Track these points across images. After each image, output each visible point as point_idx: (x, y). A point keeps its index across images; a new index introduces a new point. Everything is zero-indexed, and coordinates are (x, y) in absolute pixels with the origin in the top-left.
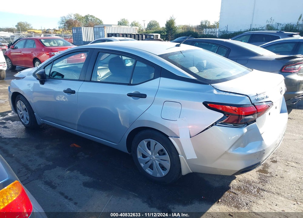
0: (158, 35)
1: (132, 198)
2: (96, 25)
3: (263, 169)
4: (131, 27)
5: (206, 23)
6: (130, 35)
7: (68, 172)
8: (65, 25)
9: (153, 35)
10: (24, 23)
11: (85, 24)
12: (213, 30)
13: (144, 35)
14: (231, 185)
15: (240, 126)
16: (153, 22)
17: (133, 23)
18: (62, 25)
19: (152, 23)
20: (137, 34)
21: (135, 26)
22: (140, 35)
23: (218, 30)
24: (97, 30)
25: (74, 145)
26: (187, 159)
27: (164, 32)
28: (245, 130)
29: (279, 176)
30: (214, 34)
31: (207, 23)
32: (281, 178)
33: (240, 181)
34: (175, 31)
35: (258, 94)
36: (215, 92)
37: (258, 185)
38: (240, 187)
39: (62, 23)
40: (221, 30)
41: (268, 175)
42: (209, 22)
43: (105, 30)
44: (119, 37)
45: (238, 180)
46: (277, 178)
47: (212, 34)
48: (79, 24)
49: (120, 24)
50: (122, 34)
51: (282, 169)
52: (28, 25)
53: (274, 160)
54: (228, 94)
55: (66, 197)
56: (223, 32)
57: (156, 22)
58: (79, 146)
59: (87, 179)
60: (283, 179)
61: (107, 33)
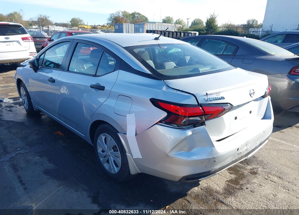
0: (196, 33)
1: (80, 191)
2: (142, 22)
3: (235, 179)
4: (174, 24)
5: (253, 22)
6: (168, 32)
7: (38, 157)
8: (113, 22)
9: (191, 33)
10: (77, 19)
11: (132, 21)
12: (256, 29)
13: (182, 32)
14: (189, 192)
15: (184, 127)
16: (197, 20)
17: (177, 21)
18: (110, 22)
19: (196, 22)
20: (175, 32)
21: (179, 24)
22: (179, 32)
23: (261, 29)
24: (138, 26)
25: (59, 133)
26: (134, 158)
27: (203, 31)
28: (189, 133)
29: (249, 190)
30: (256, 34)
31: (255, 22)
32: (250, 192)
33: (201, 189)
34: (215, 30)
35: (208, 94)
36: (164, 88)
37: (219, 196)
38: (198, 195)
39: (111, 20)
40: (265, 30)
41: (238, 187)
42: (257, 21)
43: (145, 27)
44: (157, 34)
45: (200, 188)
46: (246, 191)
47: (254, 33)
48: (125, 21)
49: (164, 21)
50: (160, 31)
51: (257, 183)
52: (81, 21)
53: (254, 172)
54: (175, 91)
55: (21, 182)
56: (267, 32)
57: (201, 20)
58: (62, 134)
59: (50, 166)
60: (252, 193)
61: (147, 29)
